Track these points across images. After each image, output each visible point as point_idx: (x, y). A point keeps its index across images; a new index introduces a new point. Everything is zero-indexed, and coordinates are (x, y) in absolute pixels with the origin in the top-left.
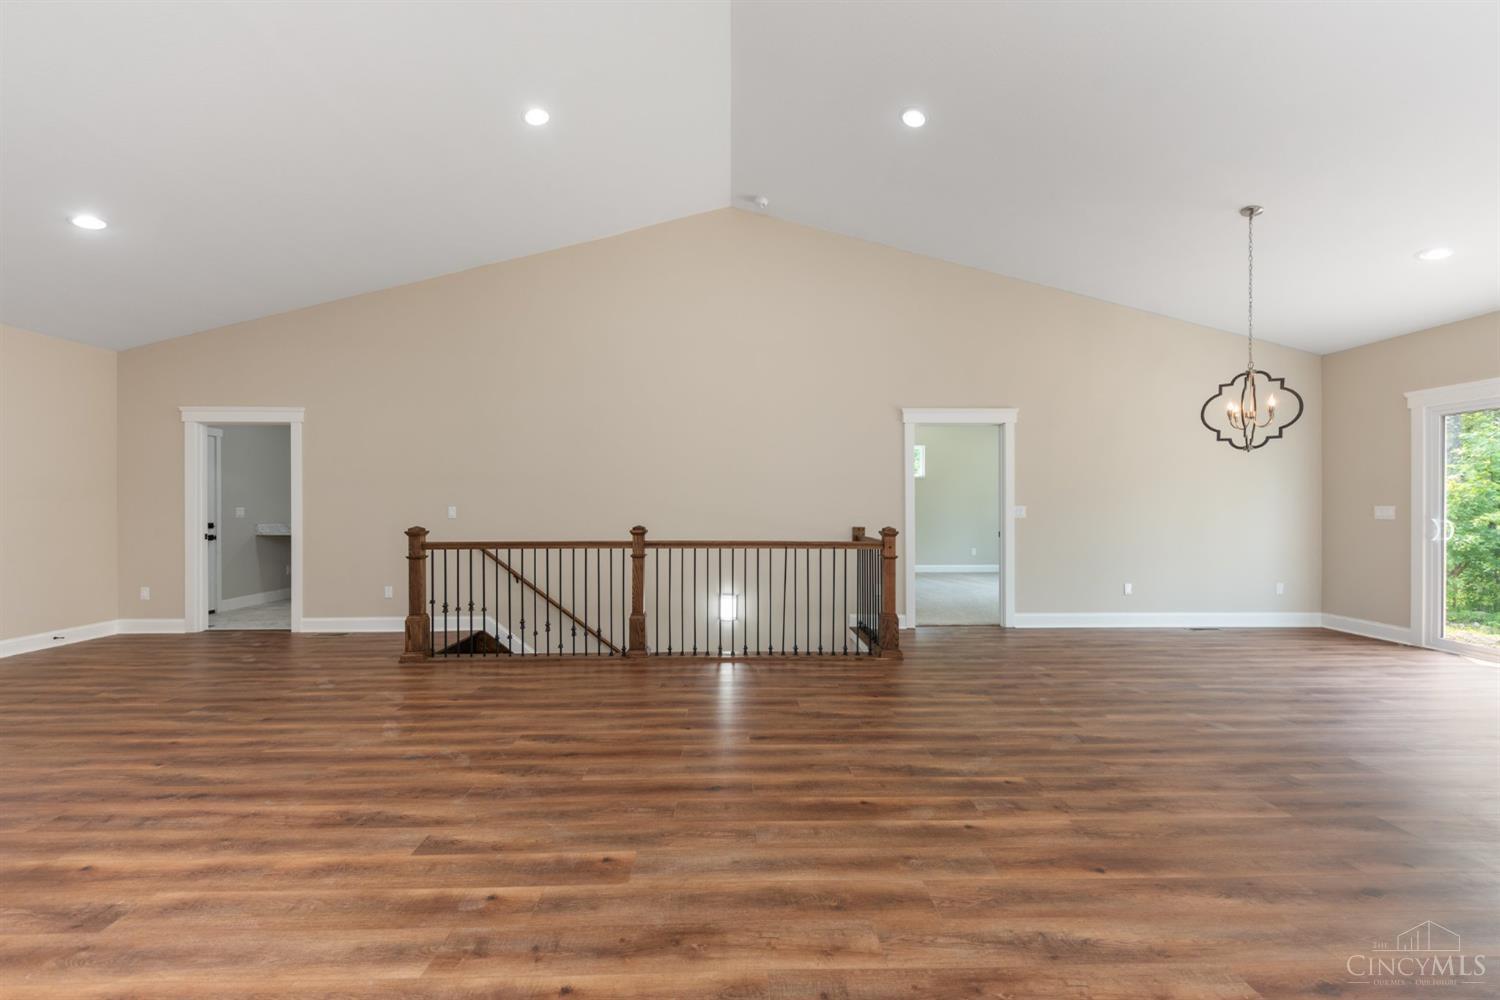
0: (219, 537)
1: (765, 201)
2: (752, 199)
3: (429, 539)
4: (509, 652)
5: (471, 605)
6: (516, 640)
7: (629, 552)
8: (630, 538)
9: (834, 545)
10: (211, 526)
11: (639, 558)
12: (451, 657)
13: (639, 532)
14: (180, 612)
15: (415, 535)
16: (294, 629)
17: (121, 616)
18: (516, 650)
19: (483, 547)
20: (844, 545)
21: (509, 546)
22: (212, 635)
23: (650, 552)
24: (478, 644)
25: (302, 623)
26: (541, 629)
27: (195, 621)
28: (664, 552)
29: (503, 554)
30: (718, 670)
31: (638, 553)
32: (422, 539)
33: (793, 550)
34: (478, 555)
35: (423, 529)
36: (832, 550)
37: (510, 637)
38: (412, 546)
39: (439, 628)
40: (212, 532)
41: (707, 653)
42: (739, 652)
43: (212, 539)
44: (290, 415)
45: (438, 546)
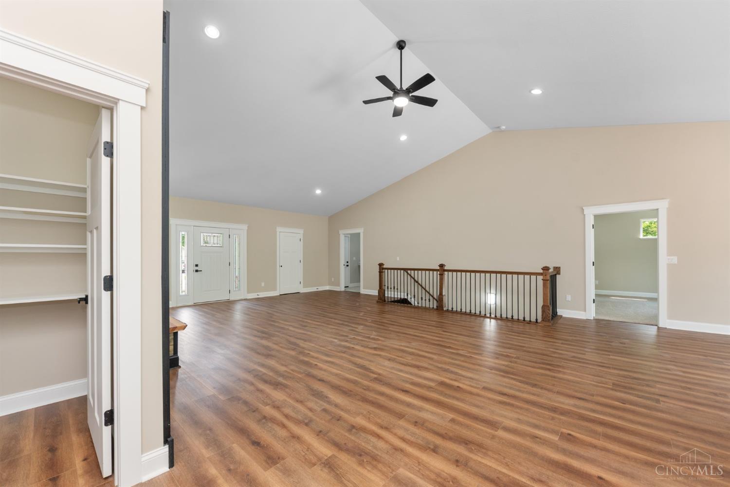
0: (349, 265)
1: (504, 127)
2: (499, 127)
3: (384, 267)
4: (411, 304)
5: (394, 287)
6: (413, 299)
7: (438, 273)
8: (438, 268)
10: (347, 262)
11: (442, 275)
12: (393, 303)
13: (442, 266)
14: (338, 285)
15: (381, 265)
16: (361, 292)
17: (329, 285)
18: (413, 303)
19: (405, 270)
21: (414, 270)
22: (345, 292)
23: (446, 273)
24: (404, 302)
25: (363, 291)
26: (420, 299)
27: (342, 288)
28: (450, 273)
30: (483, 320)
31: (441, 273)
32: (382, 267)
33: (500, 275)
34: (403, 272)
35: (383, 264)
36: (517, 275)
37: (411, 298)
38: (380, 269)
39: (386, 295)
40: (348, 264)
41: (475, 313)
42: (498, 315)
43: (347, 266)
44: (360, 230)
45: (388, 269)
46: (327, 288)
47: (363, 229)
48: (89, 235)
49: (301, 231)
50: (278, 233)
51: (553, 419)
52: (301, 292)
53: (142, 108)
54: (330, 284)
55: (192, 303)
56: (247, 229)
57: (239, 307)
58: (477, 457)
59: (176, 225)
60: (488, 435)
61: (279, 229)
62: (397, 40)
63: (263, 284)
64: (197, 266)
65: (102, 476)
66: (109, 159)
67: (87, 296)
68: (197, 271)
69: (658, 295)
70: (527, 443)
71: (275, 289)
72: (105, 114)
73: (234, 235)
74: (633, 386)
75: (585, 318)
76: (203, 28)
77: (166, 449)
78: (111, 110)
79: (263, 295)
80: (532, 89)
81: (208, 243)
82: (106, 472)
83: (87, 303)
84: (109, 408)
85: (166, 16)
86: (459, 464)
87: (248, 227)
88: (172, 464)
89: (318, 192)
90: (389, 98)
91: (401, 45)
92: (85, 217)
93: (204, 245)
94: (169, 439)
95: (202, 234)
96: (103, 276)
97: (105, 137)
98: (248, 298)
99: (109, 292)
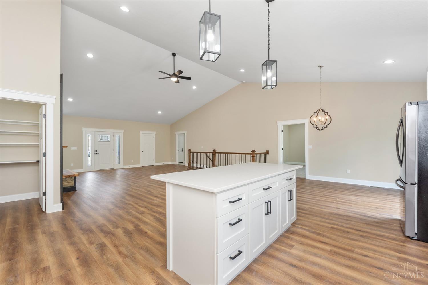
5: (195, 162)
9: (248, 154)
10: (182, 149)
11: (214, 155)
13: (214, 150)
14: (175, 161)
16: (186, 165)
20: (250, 154)
22: (179, 165)
27: (177, 163)
29: (207, 154)
32: (190, 151)
34: (204, 154)
40: (182, 150)
43: (182, 151)
44: (185, 132)
45: (192, 152)
46: (170, 163)
47: (186, 131)
48: (40, 140)
49: (154, 133)
50: (141, 134)
52: (154, 165)
53: (54, 104)
54: (172, 161)
55: (94, 170)
56: (123, 132)
57: (119, 172)
59: (86, 131)
61: (141, 132)
62: (172, 53)
63: (132, 161)
64: (96, 151)
65: (42, 210)
66: (44, 119)
67: (39, 160)
68: (96, 154)
69: (305, 164)
71: (139, 164)
72: (43, 106)
73: (116, 135)
76: (86, 55)
77: (61, 204)
78: (45, 105)
79: (132, 166)
80: (241, 69)
81: (102, 140)
82: (44, 210)
83: (39, 162)
84: (45, 191)
85: (62, 75)
87: (124, 131)
88: (63, 209)
89: (160, 113)
90: (169, 77)
91: (174, 55)
92: (39, 133)
93: (100, 141)
94: (62, 202)
95: (99, 135)
96: (43, 153)
97: (44, 113)
98: (124, 168)
99: (45, 157)
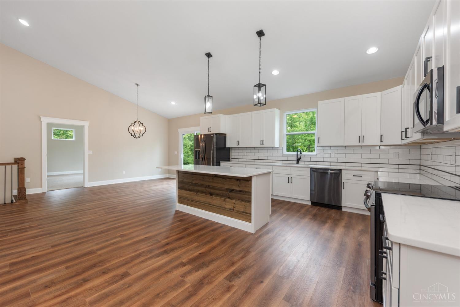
51: (108, 235)
58: (108, 265)
60: (96, 257)
70: (114, 247)
74: (112, 211)
75: (42, 192)
86: (107, 272)
